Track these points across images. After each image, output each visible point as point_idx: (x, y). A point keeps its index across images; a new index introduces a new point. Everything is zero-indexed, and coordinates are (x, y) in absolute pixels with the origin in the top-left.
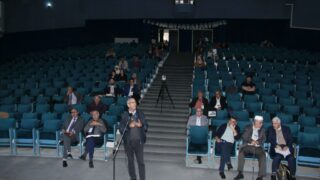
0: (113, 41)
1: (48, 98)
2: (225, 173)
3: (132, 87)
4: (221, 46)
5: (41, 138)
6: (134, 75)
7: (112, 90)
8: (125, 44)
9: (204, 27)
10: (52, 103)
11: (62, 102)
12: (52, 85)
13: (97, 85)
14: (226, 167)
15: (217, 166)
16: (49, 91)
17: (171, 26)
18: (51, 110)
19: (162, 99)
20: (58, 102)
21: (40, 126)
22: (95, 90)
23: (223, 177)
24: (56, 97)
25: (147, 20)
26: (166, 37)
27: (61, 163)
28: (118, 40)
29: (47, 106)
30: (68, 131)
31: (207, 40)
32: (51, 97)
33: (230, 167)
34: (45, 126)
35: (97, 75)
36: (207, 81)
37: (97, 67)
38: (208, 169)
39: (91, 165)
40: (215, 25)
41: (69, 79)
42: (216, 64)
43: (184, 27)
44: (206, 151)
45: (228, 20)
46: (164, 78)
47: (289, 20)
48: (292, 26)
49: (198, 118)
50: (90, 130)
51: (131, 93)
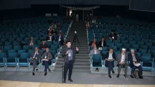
0: (45, 15)
3: (60, 37)
5: (20, 62)
7: (51, 39)
9: (90, 8)
10: (22, 45)
11: (26, 44)
12: (19, 36)
13: (42, 36)
14: (111, 73)
15: (107, 73)
16: (18, 39)
17: (73, 8)
18: (22, 48)
19: (75, 42)
20: (24, 44)
21: (19, 56)
22: (41, 38)
24: (23, 42)
25: (62, 5)
27: (32, 73)
28: (47, 15)
29: (19, 46)
31: (91, 15)
32: (20, 42)
33: (113, 72)
34: (21, 56)
35: (41, 31)
36: (94, 34)
37: (40, 28)
38: (102, 74)
40: (95, 8)
42: (97, 26)
43: (80, 9)
44: (101, 66)
45: (100, 5)
46: (76, 32)
47: (128, 6)
48: (130, 9)
49: (95, 51)
50: (46, 57)
51: (60, 40)
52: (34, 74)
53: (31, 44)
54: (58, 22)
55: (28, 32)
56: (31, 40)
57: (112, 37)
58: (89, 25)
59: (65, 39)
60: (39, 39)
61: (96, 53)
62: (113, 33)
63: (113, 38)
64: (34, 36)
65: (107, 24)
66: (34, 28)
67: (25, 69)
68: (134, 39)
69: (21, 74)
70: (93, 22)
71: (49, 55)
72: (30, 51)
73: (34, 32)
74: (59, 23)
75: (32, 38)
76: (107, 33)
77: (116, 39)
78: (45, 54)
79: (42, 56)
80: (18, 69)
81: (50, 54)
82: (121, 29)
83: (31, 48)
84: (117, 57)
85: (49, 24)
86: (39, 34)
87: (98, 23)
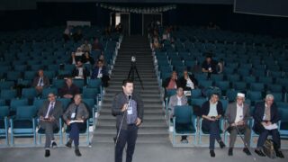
0: (66, 24)
1: (13, 83)
2: (216, 151)
3: (100, 69)
4: (173, 29)
5: (15, 126)
6: (102, 57)
7: (81, 73)
8: (79, 27)
9: (156, 11)
10: (19, 88)
11: (28, 87)
12: (13, 69)
13: (62, 67)
14: (217, 145)
15: (208, 145)
16: (11, 75)
17: (123, 10)
18: (19, 95)
20: (24, 87)
21: (12, 113)
22: (62, 72)
23: (213, 154)
24: (21, 81)
26: (118, 20)
27: (44, 152)
28: (70, 23)
29: (14, 91)
30: (47, 117)
31: (158, 23)
32: (16, 82)
34: (18, 113)
35: (59, 58)
37: (56, 50)
38: (195, 148)
39: (78, 153)
40: (166, 9)
41: (30, 62)
42: (173, 46)
43: (136, 11)
44: (194, 131)
45: (178, 5)
46: (133, 59)
47: (232, 6)
48: (234, 11)
49: (179, 98)
50: (73, 115)
51: (100, 75)
52: (48, 154)
53: (40, 84)
54: (94, 39)
55: (32, 59)
56: (38, 76)
57: (207, 69)
58: (157, 44)
59: (110, 72)
60: (57, 74)
61: (180, 104)
62: (209, 60)
63: (210, 69)
64: (45, 68)
65: (194, 41)
66: (44, 50)
67: (28, 143)
68: (251, 72)
69: (19, 153)
70: (165, 37)
71: (80, 110)
72: (38, 101)
73: (45, 58)
74: (97, 41)
75: (40, 72)
76: (195, 59)
77: (215, 71)
78: (72, 107)
79: (64, 111)
80: (11, 143)
81: (82, 108)
82: (223, 52)
83: (40, 95)
84: (227, 112)
85: (76, 41)
86: (55, 62)
87: (175, 39)
